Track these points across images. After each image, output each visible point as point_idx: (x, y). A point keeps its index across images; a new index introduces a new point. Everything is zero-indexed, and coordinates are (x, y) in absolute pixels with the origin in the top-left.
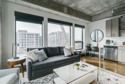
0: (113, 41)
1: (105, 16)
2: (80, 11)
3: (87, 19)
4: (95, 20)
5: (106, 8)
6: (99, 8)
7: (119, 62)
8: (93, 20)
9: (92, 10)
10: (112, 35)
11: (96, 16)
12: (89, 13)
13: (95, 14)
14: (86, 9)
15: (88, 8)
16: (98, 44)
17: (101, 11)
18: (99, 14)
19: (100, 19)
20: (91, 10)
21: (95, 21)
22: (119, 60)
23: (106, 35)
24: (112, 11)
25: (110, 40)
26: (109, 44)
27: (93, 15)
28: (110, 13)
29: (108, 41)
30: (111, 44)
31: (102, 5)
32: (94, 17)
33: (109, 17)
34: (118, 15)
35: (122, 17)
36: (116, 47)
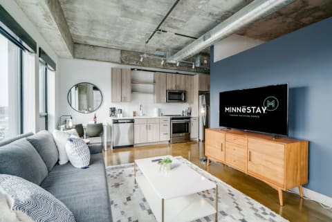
1: (107, 57)
3: (70, 47)
4: (84, 57)
6: (108, 37)
7: (135, 146)
8: (77, 56)
9: (93, 31)
10: (123, 100)
11: (87, 47)
12: (80, 32)
13: (85, 42)
14: (88, 21)
15: (93, 22)
16: (95, 117)
17: (104, 43)
19: (97, 60)
20: (91, 30)
21: (84, 59)
22: (137, 141)
23: (112, 99)
24: (119, 52)
25: (117, 109)
26: (116, 116)
27: (82, 41)
28: (116, 56)
29: (113, 110)
30: (119, 116)
31: (119, 35)
32: (82, 47)
33: (113, 62)
34: (128, 64)
35: (132, 69)
36: (132, 121)
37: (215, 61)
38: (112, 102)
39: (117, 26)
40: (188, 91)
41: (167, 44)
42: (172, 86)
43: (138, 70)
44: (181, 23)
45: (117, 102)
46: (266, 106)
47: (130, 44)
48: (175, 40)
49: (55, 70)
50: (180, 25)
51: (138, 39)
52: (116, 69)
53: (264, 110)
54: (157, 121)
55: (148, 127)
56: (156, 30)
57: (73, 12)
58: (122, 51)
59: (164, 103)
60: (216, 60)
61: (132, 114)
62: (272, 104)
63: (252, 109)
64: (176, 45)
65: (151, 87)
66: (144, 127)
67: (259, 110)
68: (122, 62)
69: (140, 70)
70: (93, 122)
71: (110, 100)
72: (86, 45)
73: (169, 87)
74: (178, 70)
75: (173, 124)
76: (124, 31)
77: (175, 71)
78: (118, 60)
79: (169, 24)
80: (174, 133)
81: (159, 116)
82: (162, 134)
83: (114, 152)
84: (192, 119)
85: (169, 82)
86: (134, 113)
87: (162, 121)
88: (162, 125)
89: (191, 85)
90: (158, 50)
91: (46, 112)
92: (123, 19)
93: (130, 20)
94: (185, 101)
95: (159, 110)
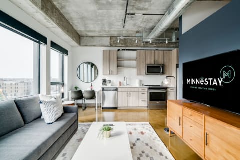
0: (110, 81)
1: (101, 43)
2: (67, 17)
3: (74, 39)
4: (86, 44)
5: (105, 31)
6: (98, 28)
7: (119, 108)
8: (82, 44)
9: (87, 25)
10: (111, 73)
11: (88, 38)
12: (80, 28)
13: (87, 34)
14: (80, 19)
15: (83, 19)
16: (92, 86)
17: (97, 33)
18: (92, 37)
19: (94, 46)
20: (85, 25)
21: (86, 46)
22: (120, 105)
23: (103, 73)
24: (109, 38)
25: (107, 80)
26: (107, 85)
27: (84, 34)
28: (107, 41)
29: (105, 81)
30: (109, 85)
31: (104, 25)
32: (85, 38)
33: (105, 46)
34: (116, 46)
35: (119, 50)
36: (117, 89)
37: (183, 33)
38: (104, 74)
39: (99, 18)
40: (167, 64)
41: (143, 25)
42: (151, 61)
43: (123, 50)
44: (147, 3)
45: (106, 75)
46: (222, 77)
47: (115, 31)
48: (148, 21)
49: (68, 55)
50: (147, 6)
51: (118, 26)
52: (107, 51)
53: (220, 82)
54: (136, 90)
55: (129, 95)
56: (126, 15)
57: (69, 14)
58: (112, 37)
59: (143, 75)
60: (184, 31)
61: (119, 84)
62: (229, 75)
63: (209, 81)
64: (151, 25)
65: (134, 63)
66: (125, 94)
67: (215, 83)
68: (111, 46)
69: (124, 50)
70: (90, 89)
71: (102, 74)
72: (87, 36)
73: (148, 62)
74: (158, 47)
75: (151, 93)
76: (106, 21)
77: (155, 49)
78: (109, 44)
79: (137, 6)
80: (151, 100)
81: (140, 85)
82: (140, 100)
83: (103, 111)
84: (169, 90)
85: (148, 58)
86: (121, 83)
87: (140, 90)
88: (140, 93)
89: (170, 59)
90: (138, 32)
91: (63, 81)
92: (101, 11)
93: (106, 11)
94: (163, 73)
95: (141, 81)
